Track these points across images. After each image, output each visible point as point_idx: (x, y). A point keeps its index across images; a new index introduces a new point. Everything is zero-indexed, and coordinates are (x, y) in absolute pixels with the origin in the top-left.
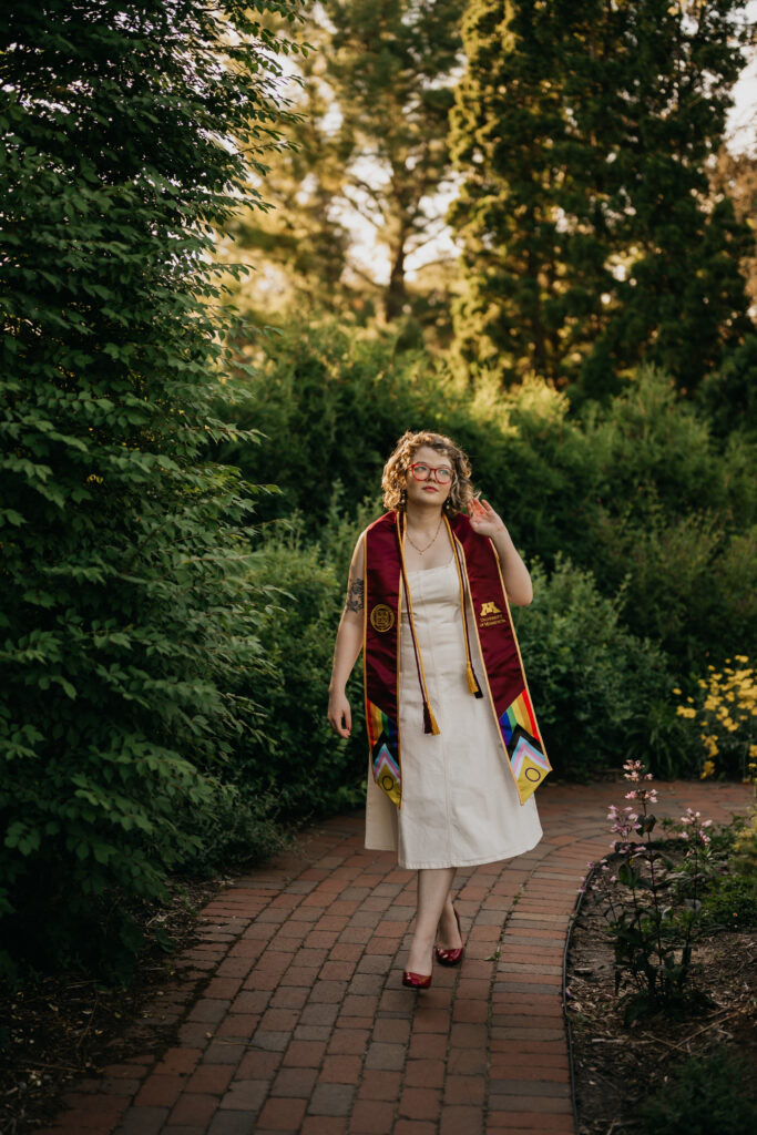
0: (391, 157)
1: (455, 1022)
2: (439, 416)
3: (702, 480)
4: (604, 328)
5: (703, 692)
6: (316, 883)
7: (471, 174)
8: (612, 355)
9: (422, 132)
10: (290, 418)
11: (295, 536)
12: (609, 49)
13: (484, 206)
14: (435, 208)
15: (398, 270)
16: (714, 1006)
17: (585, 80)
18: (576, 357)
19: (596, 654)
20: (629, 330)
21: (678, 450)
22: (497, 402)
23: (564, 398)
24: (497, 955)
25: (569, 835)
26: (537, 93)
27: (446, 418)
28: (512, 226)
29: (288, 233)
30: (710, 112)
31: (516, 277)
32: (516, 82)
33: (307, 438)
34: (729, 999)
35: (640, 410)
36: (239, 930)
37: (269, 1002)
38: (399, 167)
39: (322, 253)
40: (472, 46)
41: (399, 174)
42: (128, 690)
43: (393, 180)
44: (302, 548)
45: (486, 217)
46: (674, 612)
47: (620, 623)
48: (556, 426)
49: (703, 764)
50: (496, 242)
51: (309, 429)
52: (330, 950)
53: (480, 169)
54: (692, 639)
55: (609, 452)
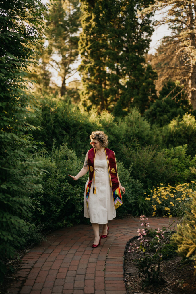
0: (62, 54)
1: (96, 290)
2: (81, 121)
3: (148, 137)
4: (119, 98)
5: (151, 193)
6: (53, 250)
7: (84, 58)
8: (121, 105)
9: (70, 48)
10: (41, 122)
11: (44, 154)
12: (119, 26)
13: (88, 66)
14: (73, 67)
15: (64, 83)
16: (166, 282)
17: (113, 34)
18: (112, 105)
19: (125, 184)
20: (126, 98)
21: (142, 129)
22: (96, 118)
23: (113, 116)
24: (105, 269)
25: (119, 233)
26: (101, 37)
27: (83, 122)
28: (95, 72)
29: (35, 73)
30: (145, 43)
31: (96, 85)
32: (95, 35)
33: (46, 127)
34: (169, 280)
35: (132, 119)
36: (33, 265)
37: (43, 286)
38: (64, 56)
39: (44, 78)
40: (84, 25)
41: (64, 58)
42: (5, 200)
43: (62, 59)
44: (46, 157)
45: (88, 69)
46: (143, 172)
47: (130, 176)
48: (111, 123)
49: (152, 212)
50: (91, 76)
51: (46, 125)
52: (58, 270)
53: (86, 57)
54: (148, 179)
55: (125, 130)
